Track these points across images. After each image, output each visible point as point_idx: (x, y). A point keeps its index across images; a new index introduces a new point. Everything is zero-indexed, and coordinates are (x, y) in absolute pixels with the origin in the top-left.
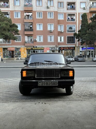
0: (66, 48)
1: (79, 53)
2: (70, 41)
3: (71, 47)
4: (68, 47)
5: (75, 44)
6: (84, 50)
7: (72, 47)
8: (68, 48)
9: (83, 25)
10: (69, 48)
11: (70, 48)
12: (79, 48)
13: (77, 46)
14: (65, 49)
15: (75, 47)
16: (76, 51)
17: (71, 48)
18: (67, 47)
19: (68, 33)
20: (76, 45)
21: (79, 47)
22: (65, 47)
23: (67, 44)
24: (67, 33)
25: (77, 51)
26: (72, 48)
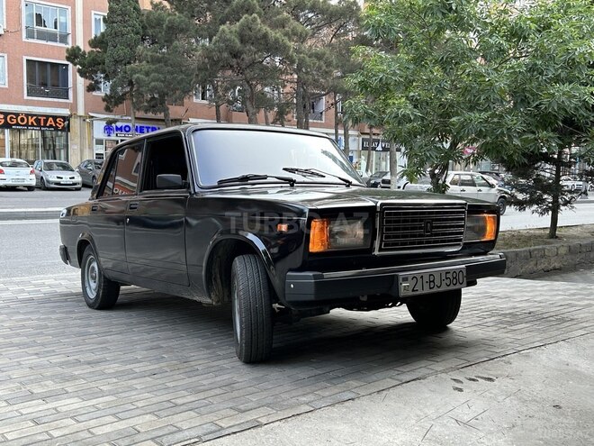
0: (22, 120)
1: (91, 148)
2: (45, 85)
3: (47, 117)
4: (32, 115)
5: (71, 100)
6: (113, 137)
7: (55, 118)
8: (31, 120)
9: (120, 18)
10: (38, 121)
11: (46, 121)
12: (91, 125)
13: (81, 112)
14: (17, 124)
15: (72, 120)
16: (77, 140)
17: (50, 122)
18: (27, 115)
19: (31, 40)
20: (74, 107)
21: (88, 120)
22: (17, 115)
23: (26, 97)
24: (24, 39)
25: (82, 137)
26: (56, 122)
